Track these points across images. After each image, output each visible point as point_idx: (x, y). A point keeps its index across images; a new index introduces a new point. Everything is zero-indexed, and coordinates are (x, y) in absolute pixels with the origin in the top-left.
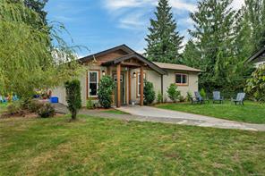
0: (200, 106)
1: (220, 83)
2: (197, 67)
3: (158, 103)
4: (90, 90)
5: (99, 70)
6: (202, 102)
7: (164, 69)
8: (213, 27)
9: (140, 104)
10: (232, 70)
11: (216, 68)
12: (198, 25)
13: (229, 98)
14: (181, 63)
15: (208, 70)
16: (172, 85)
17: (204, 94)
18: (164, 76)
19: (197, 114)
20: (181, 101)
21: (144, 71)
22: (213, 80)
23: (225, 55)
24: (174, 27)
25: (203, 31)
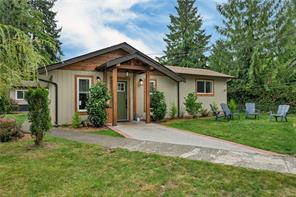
0: (226, 124)
1: (256, 92)
2: (227, 72)
3: (173, 118)
4: (79, 103)
5: (92, 77)
6: (229, 118)
7: (180, 75)
8: (247, 22)
9: (146, 121)
10: (271, 76)
11: (251, 73)
12: (227, 20)
13: (268, 111)
14: (208, 68)
15: (241, 76)
16: (190, 95)
17: (235, 106)
18: (181, 84)
19: (218, 137)
20: (204, 115)
21: (151, 77)
22: (247, 88)
23: (261, 57)
24: (199, 24)
25: (233, 27)
